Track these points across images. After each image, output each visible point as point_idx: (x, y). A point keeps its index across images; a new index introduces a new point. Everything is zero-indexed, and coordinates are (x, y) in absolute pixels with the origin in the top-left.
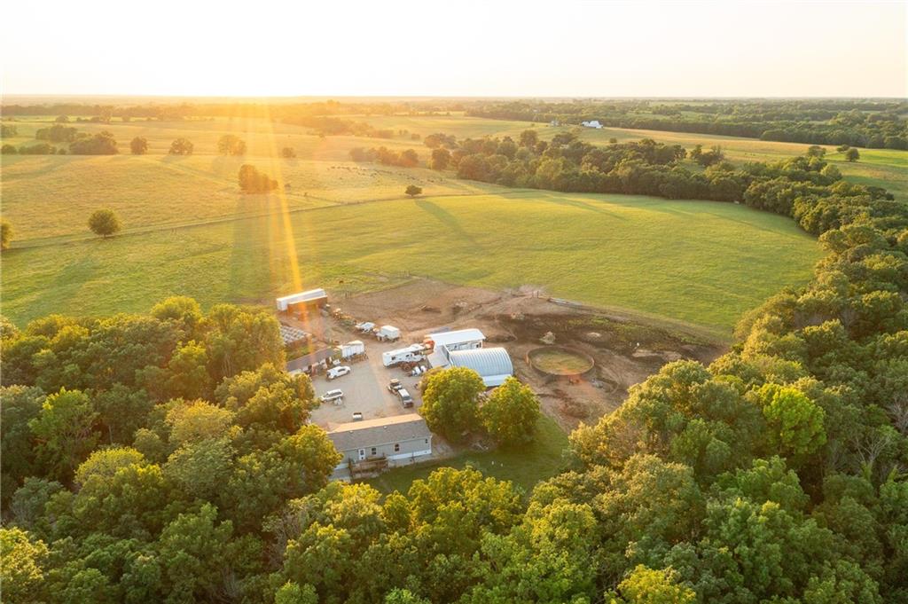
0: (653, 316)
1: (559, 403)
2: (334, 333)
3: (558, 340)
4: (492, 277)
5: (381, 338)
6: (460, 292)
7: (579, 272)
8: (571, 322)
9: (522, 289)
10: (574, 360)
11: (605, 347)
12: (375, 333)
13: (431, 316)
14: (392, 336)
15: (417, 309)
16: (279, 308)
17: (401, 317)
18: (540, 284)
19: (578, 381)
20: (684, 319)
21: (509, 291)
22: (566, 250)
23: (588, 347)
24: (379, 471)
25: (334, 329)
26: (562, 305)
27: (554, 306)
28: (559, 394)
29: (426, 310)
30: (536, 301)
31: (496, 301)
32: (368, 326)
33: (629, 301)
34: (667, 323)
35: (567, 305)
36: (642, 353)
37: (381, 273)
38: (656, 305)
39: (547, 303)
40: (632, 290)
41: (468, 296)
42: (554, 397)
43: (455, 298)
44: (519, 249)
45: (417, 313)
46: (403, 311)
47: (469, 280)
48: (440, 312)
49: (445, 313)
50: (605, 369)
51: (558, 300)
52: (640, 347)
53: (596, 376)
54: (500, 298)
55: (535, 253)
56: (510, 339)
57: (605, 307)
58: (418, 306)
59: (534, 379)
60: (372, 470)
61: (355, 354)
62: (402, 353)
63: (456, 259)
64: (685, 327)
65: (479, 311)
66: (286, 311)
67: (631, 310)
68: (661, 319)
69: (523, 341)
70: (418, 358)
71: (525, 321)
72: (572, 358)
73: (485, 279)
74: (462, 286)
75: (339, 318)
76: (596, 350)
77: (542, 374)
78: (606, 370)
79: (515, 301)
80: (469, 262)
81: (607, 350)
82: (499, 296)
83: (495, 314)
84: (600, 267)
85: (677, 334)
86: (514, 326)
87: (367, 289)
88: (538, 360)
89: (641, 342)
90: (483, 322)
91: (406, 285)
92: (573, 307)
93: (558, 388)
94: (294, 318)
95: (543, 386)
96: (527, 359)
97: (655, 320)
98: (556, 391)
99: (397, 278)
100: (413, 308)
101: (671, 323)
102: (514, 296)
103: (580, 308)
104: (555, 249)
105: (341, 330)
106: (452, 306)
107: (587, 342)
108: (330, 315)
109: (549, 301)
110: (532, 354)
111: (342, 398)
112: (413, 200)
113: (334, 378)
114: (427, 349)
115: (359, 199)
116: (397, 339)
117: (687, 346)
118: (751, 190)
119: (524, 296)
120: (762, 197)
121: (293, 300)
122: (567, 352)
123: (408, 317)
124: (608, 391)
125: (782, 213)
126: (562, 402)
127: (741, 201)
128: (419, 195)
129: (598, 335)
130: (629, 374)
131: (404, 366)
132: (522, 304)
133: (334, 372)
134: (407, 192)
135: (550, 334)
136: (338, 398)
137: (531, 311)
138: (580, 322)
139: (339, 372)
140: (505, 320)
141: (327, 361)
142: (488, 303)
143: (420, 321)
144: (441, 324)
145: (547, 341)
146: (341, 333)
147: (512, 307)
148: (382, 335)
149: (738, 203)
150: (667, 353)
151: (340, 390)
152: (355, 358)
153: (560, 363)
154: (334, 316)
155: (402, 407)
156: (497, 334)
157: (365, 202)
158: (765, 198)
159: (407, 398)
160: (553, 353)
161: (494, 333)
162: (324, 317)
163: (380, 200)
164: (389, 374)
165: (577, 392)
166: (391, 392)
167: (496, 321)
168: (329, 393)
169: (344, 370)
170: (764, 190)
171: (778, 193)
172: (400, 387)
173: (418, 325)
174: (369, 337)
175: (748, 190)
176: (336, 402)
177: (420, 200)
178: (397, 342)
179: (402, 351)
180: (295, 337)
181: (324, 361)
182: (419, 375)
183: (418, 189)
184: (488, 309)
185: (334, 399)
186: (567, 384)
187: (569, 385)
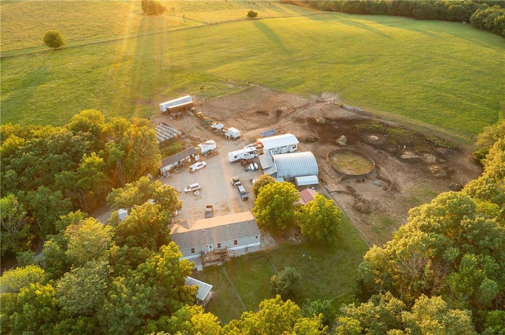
0: (414, 121)
1: (349, 198)
2: (197, 131)
3: (349, 142)
4: (303, 86)
5: (228, 137)
6: (281, 97)
7: (361, 82)
8: (357, 126)
9: (323, 95)
10: (360, 160)
11: (382, 149)
12: (224, 132)
13: (261, 118)
14: (235, 136)
15: (253, 111)
16: (161, 110)
17: (242, 117)
18: (335, 92)
19: (363, 180)
20: (437, 124)
21: (315, 97)
22: (352, 63)
23: (370, 148)
24: (222, 261)
25: (197, 128)
26: (350, 110)
27: (345, 111)
28: (351, 191)
29: (259, 113)
30: (334, 106)
31: (305, 106)
32: (219, 126)
34: (424, 127)
35: (354, 111)
36: (408, 155)
37: (230, 81)
38: (416, 111)
39: (341, 109)
40: (398, 98)
41: (287, 101)
42: (347, 194)
43: (278, 102)
44: (321, 62)
45: (251, 115)
46: (243, 112)
47: (288, 88)
48: (267, 115)
49: (271, 115)
50: (382, 168)
51: (348, 107)
52: (407, 150)
53: (376, 175)
54: (309, 104)
55: (331, 66)
56: (316, 140)
57: (380, 113)
58: (253, 108)
59: (333, 176)
60: (218, 260)
61: (210, 150)
62: (243, 152)
63: (279, 70)
64: (437, 131)
65: (294, 115)
66: (166, 112)
67: (398, 116)
68: (419, 124)
69: (324, 142)
70: (252, 156)
71: (326, 124)
72: (359, 158)
73: (299, 87)
74: (283, 92)
75: (200, 118)
76: (376, 152)
77: (339, 173)
78: (383, 169)
79: (319, 106)
80: (288, 72)
81: (383, 152)
82: (308, 102)
83: (305, 117)
84: (375, 78)
85: (432, 139)
86: (319, 128)
87: (220, 94)
88: (335, 159)
89: (407, 145)
90: (297, 124)
91: (247, 91)
92: (358, 112)
93: (349, 185)
94: (171, 118)
95: (339, 182)
96: (328, 159)
97: (415, 125)
98: (349, 188)
99: (240, 85)
100: (250, 110)
101: (427, 128)
102: (318, 102)
103: (363, 113)
104: (345, 63)
105: (202, 128)
106: (276, 109)
107: (368, 144)
108: (195, 117)
109: (342, 107)
110: (331, 155)
111: (199, 189)
112: (252, 21)
113: (195, 171)
114: (259, 148)
115: (218, 20)
116: (238, 138)
117: (439, 150)
118: (476, 15)
119: (324, 102)
120: (484, 20)
121: (170, 105)
122: (356, 153)
123: (247, 118)
124: (385, 189)
125: (495, 33)
126: (353, 198)
127: (468, 22)
128: (256, 17)
129: (376, 138)
130: (399, 174)
131: (243, 163)
132: (323, 109)
133: (195, 167)
134: (248, 16)
135: (343, 137)
136: (197, 190)
137: (330, 115)
138: (363, 126)
139: (198, 166)
140: (312, 122)
141: (191, 157)
142: (300, 108)
143: (255, 122)
144: (269, 125)
145: (341, 143)
146: (201, 131)
147: (316, 112)
148: (229, 135)
149: (465, 23)
150: (426, 155)
151: (198, 184)
152: (210, 154)
153: (350, 163)
154: (198, 117)
155: (241, 200)
156: (306, 135)
157: (222, 23)
158: (486, 21)
159: (244, 193)
160: (345, 154)
161: (305, 134)
162: (191, 116)
163: (231, 21)
164: (233, 168)
165: (363, 190)
166: (233, 185)
167: (306, 124)
168: (191, 186)
169: (202, 165)
170: (485, 16)
171: (495, 19)
172: (239, 182)
173: (253, 125)
174: (220, 135)
175: (473, 15)
176: (195, 193)
177: (256, 21)
178: (238, 140)
179: (241, 151)
180: (170, 134)
181: (189, 157)
182: (253, 171)
183: (255, 13)
184: (300, 113)
185: (194, 191)
186: (355, 182)
187: (357, 183)
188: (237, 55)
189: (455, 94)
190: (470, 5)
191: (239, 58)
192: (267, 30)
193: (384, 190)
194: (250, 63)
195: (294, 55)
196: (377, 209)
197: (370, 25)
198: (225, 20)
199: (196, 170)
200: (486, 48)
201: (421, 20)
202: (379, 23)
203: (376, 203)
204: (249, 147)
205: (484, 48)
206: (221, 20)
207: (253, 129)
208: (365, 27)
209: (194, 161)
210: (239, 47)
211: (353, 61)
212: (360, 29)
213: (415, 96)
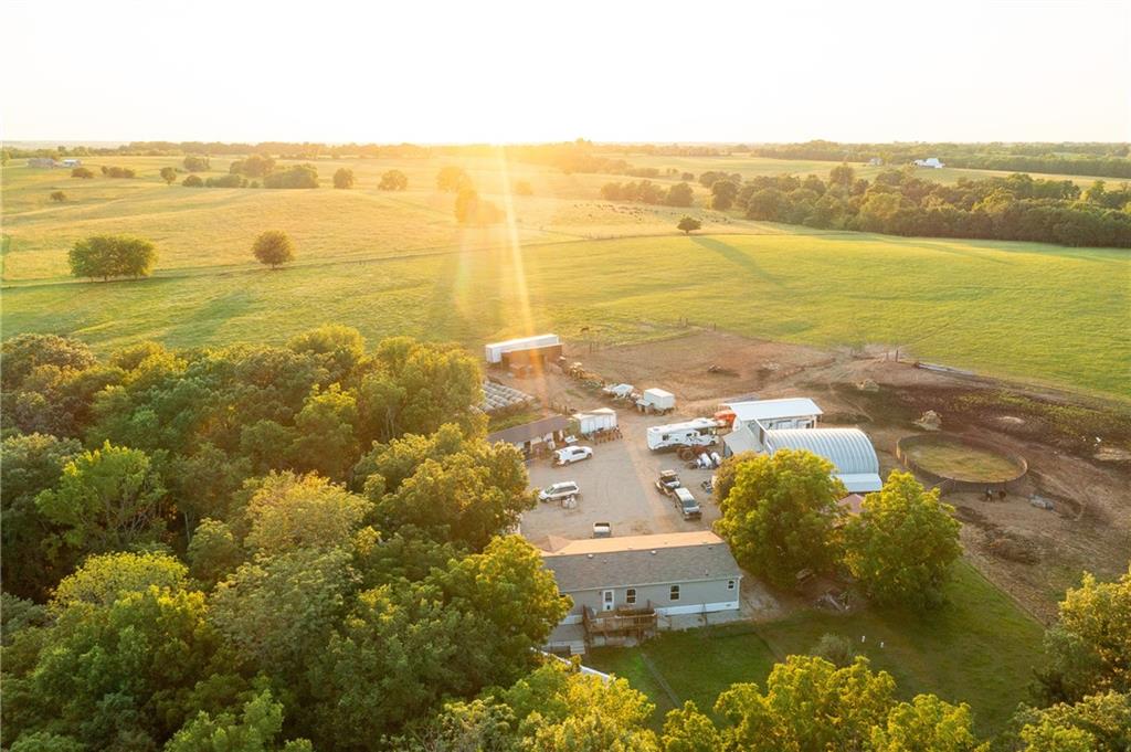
2: (569, 398)
3: (947, 425)
4: (816, 332)
5: (644, 408)
6: (767, 349)
7: (959, 328)
9: (868, 348)
10: (985, 459)
11: (1038, 441)
12: (634, 400)
13: (724, 381)
14: (661, 405)
15: (700, 370)
16: (489, 360)
17: (675, 379)
18: (896, 344)
19: (1002, 495)
21: (848, 351)
22: (930, 300)
24: (640, 634)
25: (571, 393)
26: (940, 373)
27: (926, 375)
29: (715, 372)
30: (895, 365)
31: (827, 364)
32: (623, 389)
35: (948, 373)
36: (1110, 454)
37: (644, 320)
39: (914, 370)
41: (780, 355)
43: (760, 357)
44: (852, 297)
45: (697, 376)
46: (677, 371)
47: (780, 335)
48: (737, 375)
49: (746, 377)
51: (932, 365)
52: (1105, 444)
54: (834, 360)
55: (879, 302)
56: (861, 419)
58: (701, 365)
60: (627, 633)
61: (602, 429)
62: (681, 430)
63: (757, 307)
65: (802, 377)
66: (500, 362)
69: (883, 423)
70: (706, 440)
71: (882, 394)
72: (982, 454)
73: (805, 334)
74: (770, 341)
75: (578, 377)
76: (1022, 445)
78: (1050, 479)
79: (859, 365)
80: (778, 311)
81: (1043, 446)
82: (831, 357)
83: (829, 382)
87: (622, 341)
88: (919, 454)
89: (1103, 436)
90: (811, 392)
91: (685, 336)
92: (961, 377)
93: (965, 505)
94: (510, 374)
96: (899, 452)
97: (1115, 402)
98: (965, 510)
99: (669, 327)
100: (694, 368)
102: (856, 358)
103: (974, 379)
104: (910, 298)
105: (582, 394)
106: (757, 367)
107: (999, 430)
108: (567, 373)
109: (916, 366)
110: (905, 446)
111: (577, 495)
112: (688, 237)
113: (565, 464)
114: (721, 428)
115: (615, 233)
116: (669, 410)
119: (872, 358)
121: (508, 346)
123: (686, 380)
128: (698, 231)
131: (685, 454)
132: (872, 369)
133: (565, 454)
134: (679, 228)
135: (931, 414)
136: (571, 496)
137: (889, 379)
138: (979, 400)
139: (574, 454)
140: (847, 391)
142: (814, 366)
143: (705, 387)
144: (741, 393)
145: (926, 426)
146: (581, 399)
147: (856, 374)
148: (647, 404)
151: (573, 484)
152: (603, 435)
154: (572, 373)
159: (689, 503)
163: (642, 236)
164: (658, 461)
167: (833, 392)
168: (555, 487)
169: (582, 452)
172: (677, 483)
173: (702, 393)
174: (629, 406)
176: (565, 502)
177: (698, 237)
178: (668, 415)
179: (679, 427)
180: (508, 399)
182: (709, 468)
183: (695, 222)
184: (816, 375)
185: (564, 498)
186: (980, 499)
187: (985, 501)
188: (659, 282)
191: (664, 287)
194: (688, 294)
195: (790, 285)
198: (629, 233)
199: (570, 462)
207: (702, 398)
210: (663, 270)
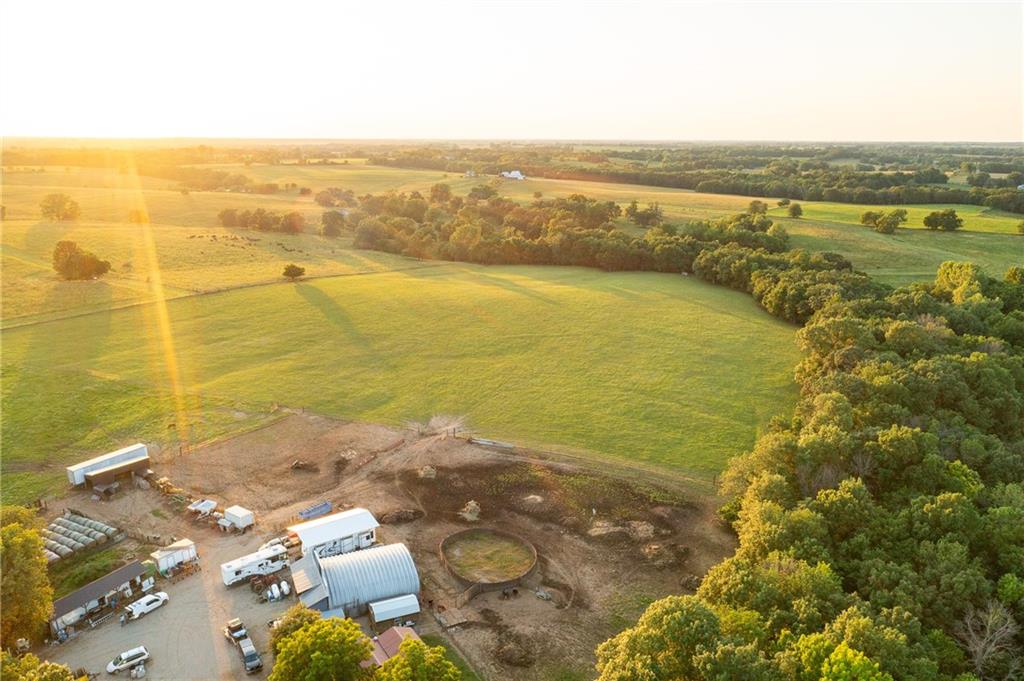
0: (610, 459)
1: (486, 637)
2: (154, 520)
3: (484, 515)
4: (393, 405)
5: (225, 528)
6: (347, 432)
8: (501, 478)
9: (434, 422)
10: (508, 550)
11: (551, 520)
12: (217, 519)
13: (303, 479)
14: (241, 525)
15: (285, 466)
16: (71, 482)
17: (260, 481)
18: (456, 413)
19: (515, 592)
20: (650, 459)
21: (415, 427)
23: (527, 522)
25: (156, 513)
26: (487, 447)
27: (477, 450)
28: (490, 620)
29: (298, 468)
30: (455, 441)
31: (397, 447)
32: (206, 506)
33: (575, 435)
34: (629, 469)
35: (493, 447)
36: (600, 528)
37: (238, 405)
38: (614, 437)
39: (468, 446)
40: (577, 416)
41: (358, 439)
42: (482, 626)
43: (341, 443)
44: (429, 356)
45: (283, 475)
46: (264, 470)
47: (361, 412)
48: (316, 471)
49: (325, 472)
50: (552, 562)
51: (483, 441)
52: (598, 517)
53: (541, 578)
54: (403, 441)
55: (449, 362)
56: (417, 514)
57: (545, 448)
58: (287, 459)
59: (452, 591)
61: (181, 563)
62: (254, 559)
63: (345, 378)
64: (652, 474)
65: (374, 467)
66: (82, 484)
67: (579, 451)
68: (618, 463)
69: (434, 518)
70: (278, 565)
71: (439, 479)
72: (507, 544)
73: (384, 409)
74: (352, 422)
75: (165, 492)
76: (538, 528)
77: (465, 583)
78: (554, 564)
79: (425, 446)
80: (362, 381)
81: (553, 527)
82: (402, 437)
83: (396, 469)
84: (534, 381)
85: (644, 490)
86: (423, 489)
87: (214, 436)
88: (457, 552)
89: (598, 509)
90: (380, 485)
91: (275, 422)
93: (487, 606)
94: (95, 497)
95: (465, 604)
96: (441, 554)
97: (611, 466)
98: (485, 613)
100: (280, 464)
101: (633, 470)
102: (423, 435)
103: (512, 451)
105: (167, 514)
106: (334, 458)
107: (524, 514)
108: (153, 487)
109: (470, 442)
110: (448, 544)
111: (146, 662)
112: (293, 284)
113: (138, 618)
114: (292, 546)
115: (221, 285)
116: (249, 527)
117: (659, 510)
118: (701, 260)
119: (436, 434)
120: (714, 269)
121: (93, 468)
122: (498, 535)
123: (271, 482)
124: (560, 606)
125: (737, 288)
126: (494, 634)
127: (690, 272)
128: (302, 277)
129: (539, 499)
130: (587, 569)
131: (255, 585)
132: (433, 450)
133: (138, 607)
134: (285, 274)
135: (472, 504)
136: (139, 664)
137: (446, 461)
138: (513, 477)
139: (148, 604)
140: (410, 479)
141: (133, 583)
142: (386, 451)
143: (287, 489)
144: (318, 493)
145: (469, 517)
146: (165, 521)
147: (420, 457)
148: (227, 524)
149: (686, 274)
150: (634, 524)
151: (142, 649)
152: (181, 571)
153: (488, 558)
154: (158, 488)
155: (244, 674)
156: (397, 506)
157: (228, 290)
158: (718, 270)
159: (252, 657)
160: (477, 539)
161: (392, 506)
162: (142, 490)
163: (249, 286)
164: (232, 599)
165: (514, 613)
166: (229, 640)
167: (397, 483)
168: (124, 656)
169: (157, 600)
170: (716, 261)
171: (732, 265)
172: (243, 632)
173: (282, 497)
174: (207, 525)
175: (697, 260)
176: (134, 672)
177: (302, 284)
178: (248, 533)
179: (252, 558)
180: (88, 536)
181: (127, 584)
182: (278, 600)
183: (299, 269)
184: (386, 462)
185: (133, 667)
186: (500, 598)
187: (503, 599)
188: (258, 351)
189: (678, 402)
190: (689, 244)
191: (261, 357)
192: (323, 301)
193: (558, 607)
196: (544, 653)
197: (523, 283)
198: (239, 284)
199: (142, 615)
200: (725, 316)
201: (612, 271)
202: (539, 279)
203: (544, 639)
204: (272, 545)
205: (719, 315)
206: (229, 284)
207: (283, 505)
208: (513, 286)
209: (139, 593)
210: (264, 335)
211: (491, 350)
212: (503, 291)
213: (608, 411)
